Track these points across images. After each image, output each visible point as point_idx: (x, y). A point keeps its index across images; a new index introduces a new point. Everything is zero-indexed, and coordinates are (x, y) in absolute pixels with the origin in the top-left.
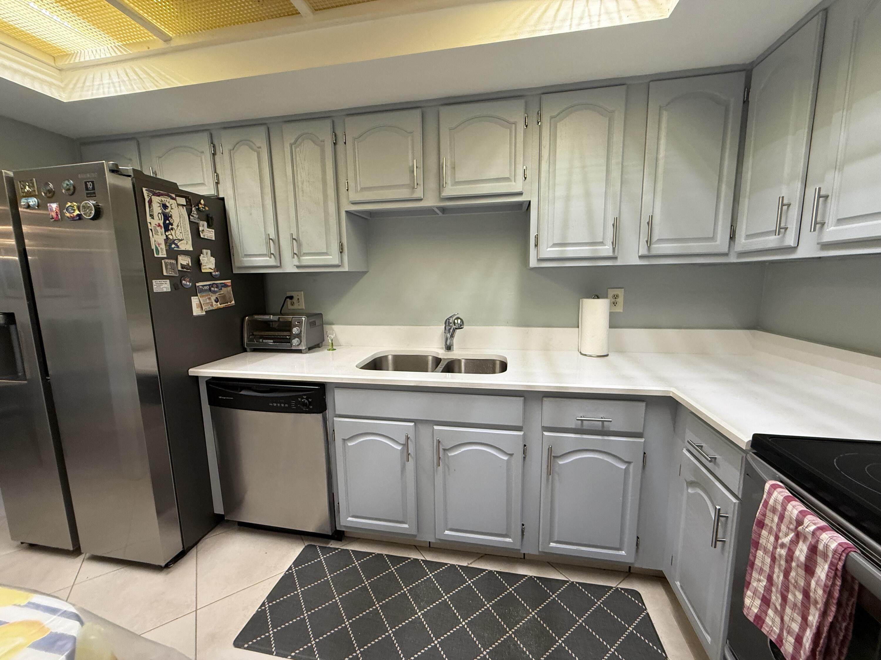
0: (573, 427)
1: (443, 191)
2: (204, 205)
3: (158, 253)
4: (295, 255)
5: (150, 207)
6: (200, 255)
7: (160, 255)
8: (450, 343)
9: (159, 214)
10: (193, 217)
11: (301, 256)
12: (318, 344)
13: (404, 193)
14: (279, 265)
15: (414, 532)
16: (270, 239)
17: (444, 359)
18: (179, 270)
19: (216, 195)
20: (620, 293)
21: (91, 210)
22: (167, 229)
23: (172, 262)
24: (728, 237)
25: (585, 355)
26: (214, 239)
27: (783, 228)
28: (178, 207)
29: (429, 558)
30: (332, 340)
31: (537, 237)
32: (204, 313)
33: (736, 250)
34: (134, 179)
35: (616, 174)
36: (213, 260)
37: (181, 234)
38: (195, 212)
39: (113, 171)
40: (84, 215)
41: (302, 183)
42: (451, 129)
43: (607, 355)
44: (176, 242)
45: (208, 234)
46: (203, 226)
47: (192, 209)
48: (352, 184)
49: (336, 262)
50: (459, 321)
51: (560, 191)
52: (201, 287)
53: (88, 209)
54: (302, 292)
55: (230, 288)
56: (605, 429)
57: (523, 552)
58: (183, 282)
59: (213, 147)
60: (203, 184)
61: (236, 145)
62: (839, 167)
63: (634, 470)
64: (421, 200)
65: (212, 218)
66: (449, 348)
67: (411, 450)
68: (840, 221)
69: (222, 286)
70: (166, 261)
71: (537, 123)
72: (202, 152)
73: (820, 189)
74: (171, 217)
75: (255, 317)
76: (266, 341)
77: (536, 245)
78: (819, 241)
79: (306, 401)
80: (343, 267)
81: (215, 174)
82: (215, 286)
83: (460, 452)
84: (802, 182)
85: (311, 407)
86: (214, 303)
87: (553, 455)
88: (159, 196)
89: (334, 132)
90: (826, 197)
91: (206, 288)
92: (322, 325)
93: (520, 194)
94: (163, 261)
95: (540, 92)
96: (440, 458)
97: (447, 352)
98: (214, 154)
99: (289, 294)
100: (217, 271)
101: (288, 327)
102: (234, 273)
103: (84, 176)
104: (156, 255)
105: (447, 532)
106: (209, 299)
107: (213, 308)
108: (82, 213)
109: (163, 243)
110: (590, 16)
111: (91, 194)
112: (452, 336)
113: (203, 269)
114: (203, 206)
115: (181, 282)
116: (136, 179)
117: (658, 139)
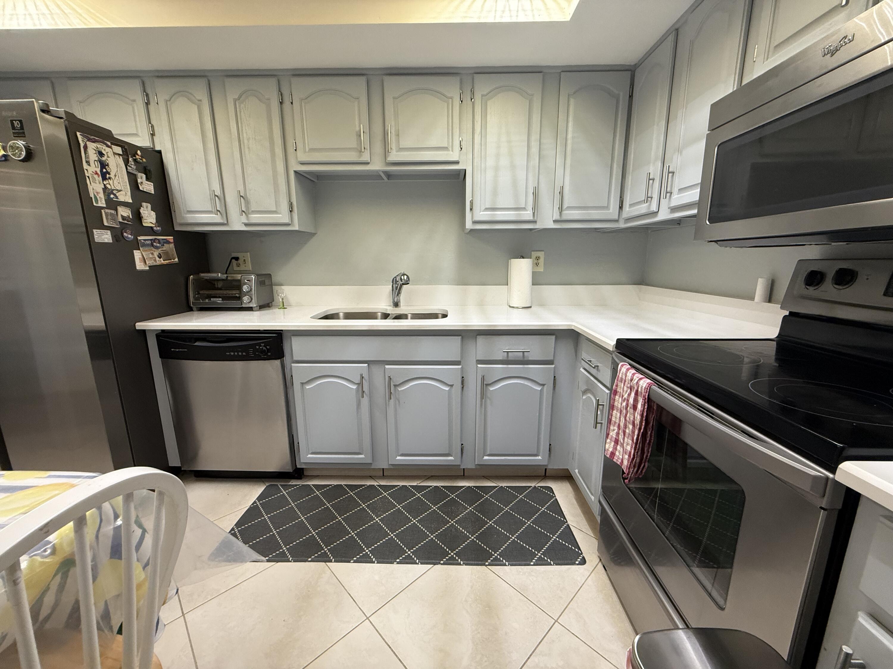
0: (501, 358)
1: (389, 156)
2: (141, 156)
3: (97, 201)
4: (243, 213)
5: (85, 153)
6: (140, 208)
7: (100, 205)
8: (397, 299)
9: (96, 162)
10: (131, 167)
11: (249, 214)
12: (268, 304)
13: (352, 157)
14: (226, 222)
15: (369, 461)
16: (215, 196)
17: (392, 314)
18: (120, 222)
19: (152, 147)
20: (541, 254)
21: (21, 150)
22: (104, 178)
23: (112, 212)
24: (618, 207)
25: (513, 307)
26: (153, 192)
27: (649, 197)
28: (114, 156)
29: (383, 483)
30: (283, 299)
31: (472, 203)
32: (148, 268)
33: (623, 217)
34: (67, 122)
35: (535, 150)
36: (153, 214)
37: (119, 184)
38: (133, 163)
39: (43, 111)
40: (12, 156)
41: (248, 140)
42: (394, 98)
43: (530, 307)
44: (115, 192)
45: (146, 187)
46: (142, 178)
47: (128, 159)
48: (300, 146)
49: (286, 220)
50: (405, 277)
51: (490, 162)
52: (143, 241)
53: (17, 149)
54: (249, 253)
55: (172, 245)
56: (526, 359)
57: (462, 467)
58: (125, 234)
59: (146, 96)
60: (136, 135)
61: (173, 95)
62: (680, 151)
63: (548, 390)
64: (368, 163)
65: (150, 171)
66: (396, 305)
67: (366, 388)
68: (681, 190)
69: (164, 243)
70: (107, 211)
71: (470, 100)
72: (134, 101)
73: (669, 166)
74: (108, 165)
75: (202, 275)
76: (215, 299)
77: (471, 209)
78: (669, 206)
79: (264, 348)
80: (294, 226)
81: (150, 125)
82: (157, 241)
83: (409, 386)
84: (661, 163)
85: (269, 354)
86: (157, 259)
87: (485, 383)
88: (93, 142)
89: (280, 91)
90: (673, 173)
91: (148, 242)
92: (271, 285)
93: (457, 163)
94: (103, 211)
95: (473, 71)
96: (391, 393)
97: (395, 308)
98: (147, 104)
99: (234, 255)
100: (159, 227)
101: (237, 285)
102: (175, 229)
103: (9, 114)
104: (95, 204)
105: (398, 458)
106: (152, 254)
107: (157, 264)
108: (10, 154)
109: (101, 191)
110: (510, 10)
111: (20, 133)
112: (399, 293)
113: (145, 223)
114: (140, 158)
115: (122, 234)
116: (68, 121)
117: (567, 122)
